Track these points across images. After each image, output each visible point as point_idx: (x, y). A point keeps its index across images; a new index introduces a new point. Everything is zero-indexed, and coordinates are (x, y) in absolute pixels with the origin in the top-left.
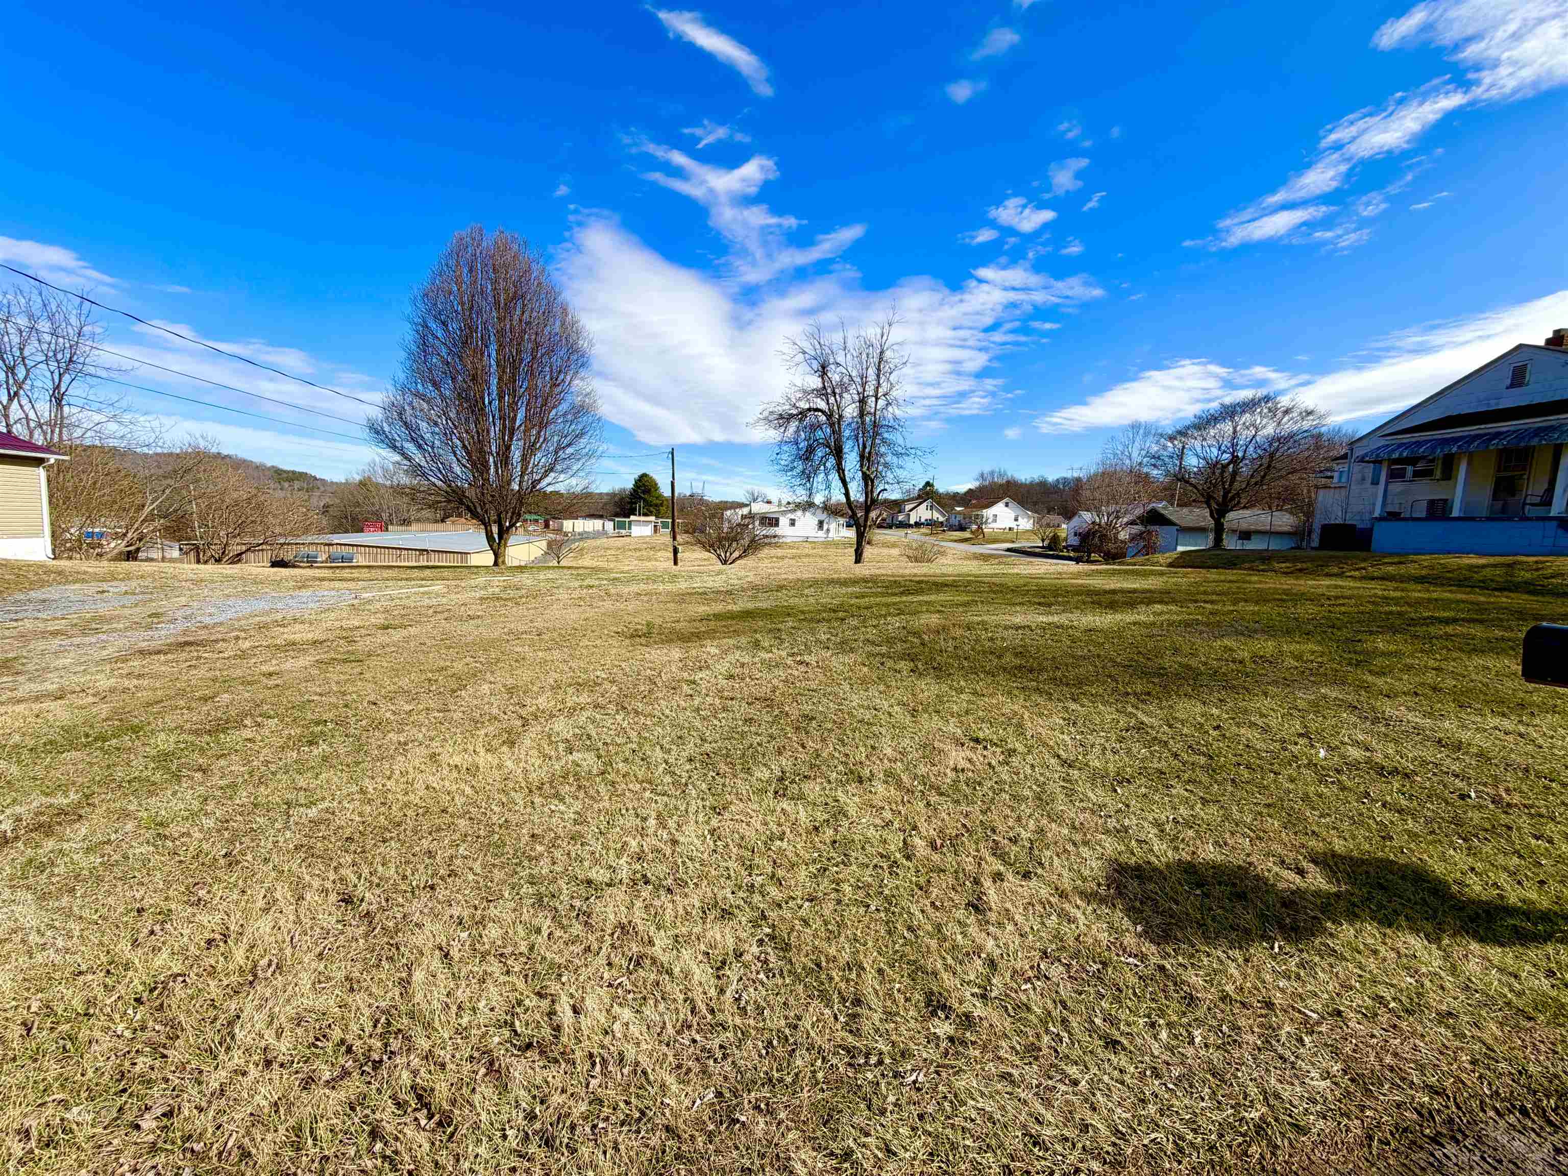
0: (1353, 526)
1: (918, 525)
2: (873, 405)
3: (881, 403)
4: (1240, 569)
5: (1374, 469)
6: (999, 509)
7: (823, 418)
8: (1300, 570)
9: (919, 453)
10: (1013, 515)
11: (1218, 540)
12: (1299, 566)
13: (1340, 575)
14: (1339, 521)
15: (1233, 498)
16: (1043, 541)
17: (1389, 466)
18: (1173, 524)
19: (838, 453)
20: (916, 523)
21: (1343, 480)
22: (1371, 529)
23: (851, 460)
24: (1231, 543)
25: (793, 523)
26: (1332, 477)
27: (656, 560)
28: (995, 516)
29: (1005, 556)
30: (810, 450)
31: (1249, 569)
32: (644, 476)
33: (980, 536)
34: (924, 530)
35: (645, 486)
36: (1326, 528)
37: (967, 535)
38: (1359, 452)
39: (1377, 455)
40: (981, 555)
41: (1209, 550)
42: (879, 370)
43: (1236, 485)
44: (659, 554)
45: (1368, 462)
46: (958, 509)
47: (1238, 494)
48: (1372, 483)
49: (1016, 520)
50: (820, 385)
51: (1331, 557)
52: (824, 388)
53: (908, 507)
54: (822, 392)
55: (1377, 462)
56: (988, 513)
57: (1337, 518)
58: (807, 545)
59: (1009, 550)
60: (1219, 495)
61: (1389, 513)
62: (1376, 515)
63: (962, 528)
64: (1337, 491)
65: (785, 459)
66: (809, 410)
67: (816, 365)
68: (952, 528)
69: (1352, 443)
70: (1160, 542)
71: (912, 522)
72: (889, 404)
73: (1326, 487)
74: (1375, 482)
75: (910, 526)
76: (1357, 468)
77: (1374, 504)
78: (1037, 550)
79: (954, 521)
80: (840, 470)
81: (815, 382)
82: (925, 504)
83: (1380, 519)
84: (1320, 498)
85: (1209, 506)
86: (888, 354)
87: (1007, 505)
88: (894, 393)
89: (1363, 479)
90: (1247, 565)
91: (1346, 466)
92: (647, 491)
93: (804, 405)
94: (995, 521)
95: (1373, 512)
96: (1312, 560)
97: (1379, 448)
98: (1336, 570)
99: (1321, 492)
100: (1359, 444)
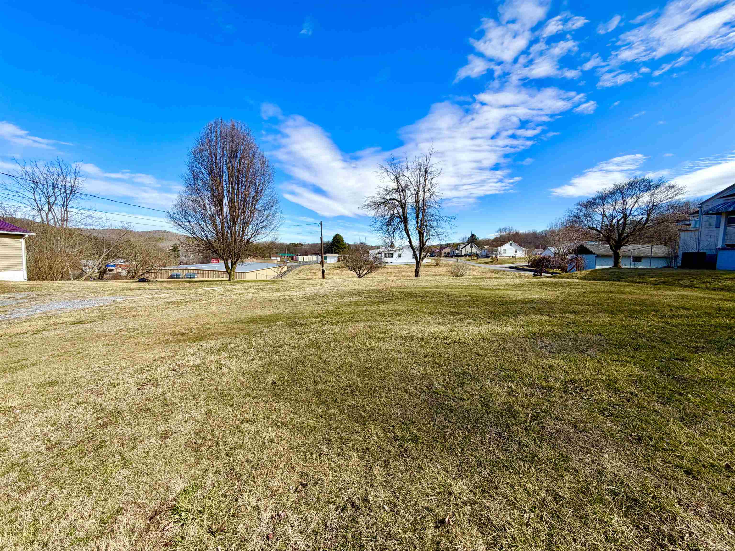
0: (705, 253)
1: (465, 255)
2: (422, 195)
3: (427, 194)
4: (625, 281)
5: (717, 218)
6: (507, 246)
7: (397, 203)
8: (664, 283)
9: (448, 219)
10: (514, 250)
11: (616, 263)
12: (663, 279)
13: (691, 287)
14: (695, 251)
15: (624, 239)
16: (529, 262)
17: (726, 217)
18: (594, 254)
19: (405, 220)
20: (465, 254)
21: (697, 226)
22: (716, 255)
23: (412, 224)
24: (625, 264)
25: (400, 256)
26: (690, 225)
27: (333, 274)
28: (505, 250)
29: (508, 271)
30: (391, 219)
31: (631, 282)
32: (337, 235)
33: (496, 261)
34: (468, 258)
35: (337, 239)
36: (685, 255)
37: (489, 260)
38: (705, 209)
39: (717, 210)
40: (495, 270)
41: (610, 268)
42: (425, 178)
43: (627, 230)
44: (335, 271)
45: (711, 214)
46: (486, 247)
47: (627, 236)
48: (716, 227)
49: (516, 252)
50: (396, 187)
51: (687, 274)
52: (398, 188)
53: (461, 247)
54: (397, 190)
55: (718, 214)
56: (501, 249)
57: (693, 248)
58: (406, 266)
59: (510, 268)
60: (616, 236)
61: (728, 245)
62: (719, 245)
63: (487, 257)
64: (693, 232)
65: (379, 224)
66: (390, 199)
67: (393, 177)
68: (482, 257)
69: (701, 204)
70: (583, 263)
71: (463, 254)
72: (431, 195)
73: (685, 230)
74: (718, 227)
75: (461, 256)
76: (705, 218)
77: (717, 240)
78: (526, 267)
79: (484, 253)
80: (407, 230)
81: (394, 185)
82: (470, 245)
83: (722, 249)
84: (682, 237)
85: (610, 244)
86: (430, 170)
87: (511, 245)
88: (434, 189)
89: (710, 225)
90: (630, 279)
91: (698, 217)
92: (339, 242)
93: (388, 197)
94: (505, 252)
95: (716, 245)
96: (672, 275)
97: (719, 205)
98: (688, 283)
99: (683, 234)
100: (706, 204)
